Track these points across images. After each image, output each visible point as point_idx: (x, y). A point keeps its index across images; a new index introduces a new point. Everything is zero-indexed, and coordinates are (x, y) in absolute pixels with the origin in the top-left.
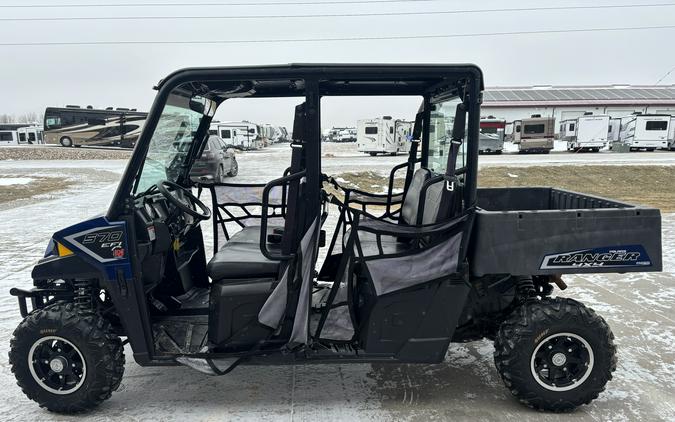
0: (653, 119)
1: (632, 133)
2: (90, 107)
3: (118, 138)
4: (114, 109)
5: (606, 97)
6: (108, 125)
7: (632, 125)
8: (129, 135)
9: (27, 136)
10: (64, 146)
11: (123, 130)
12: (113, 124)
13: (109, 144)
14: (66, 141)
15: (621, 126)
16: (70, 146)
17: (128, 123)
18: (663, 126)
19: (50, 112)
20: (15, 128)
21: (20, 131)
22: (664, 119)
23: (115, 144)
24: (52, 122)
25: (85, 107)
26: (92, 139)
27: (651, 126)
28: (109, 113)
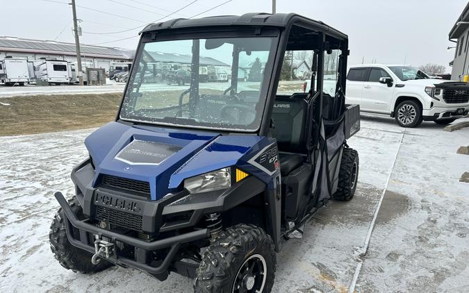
0: (57, 63)
1: (45, 72)
5: (22, 46)
7: (44, 67)
15: (34, 67)
18: (63, 68)
22: (64, 63)
27: (57, 68)
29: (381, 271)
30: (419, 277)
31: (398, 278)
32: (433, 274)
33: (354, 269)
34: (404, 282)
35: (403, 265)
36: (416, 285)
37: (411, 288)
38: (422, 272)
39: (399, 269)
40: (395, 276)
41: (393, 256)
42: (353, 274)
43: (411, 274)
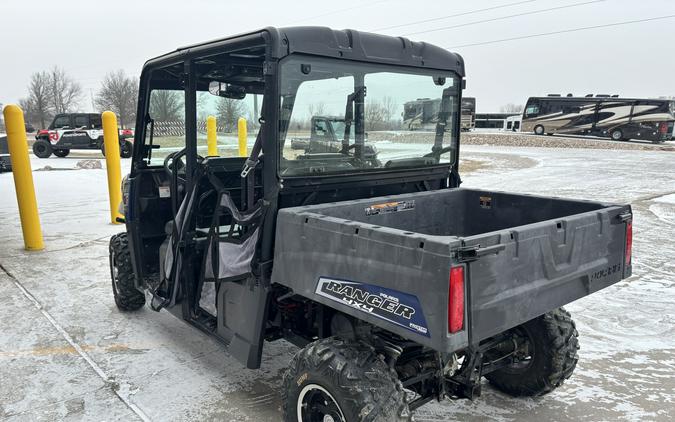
2: (570, 95)
3: (589, 126)
4: (594, 97)
6: (582, 113)
8: (602, 123)
9: (513, 125)
10: (536, 134)
11: (597, 117)
12: (588, 111)
13: (579, 133)
14: (539, 129)
16: (542, 134)
17: (602, 111)
19: (532, 102)
20: (505, 116)
21: (509, 119)
23: (586, 132)
24: (531, 110)
25: (565, 96)
26: (563, 128)
28: (588, 100)
29: (71, 381)
30: (23, 398)
31: (48, 386)
32: (7, 411)
33: (104, 369)
34: (37, 384)
35: (53, 401)
36: (22, 388)
37: (26, 383)
38: (22, 406)
39: (53, 395)
40: (52, 385)
41: (76, 406)
42: (98, 364)
43: (35, 397)
